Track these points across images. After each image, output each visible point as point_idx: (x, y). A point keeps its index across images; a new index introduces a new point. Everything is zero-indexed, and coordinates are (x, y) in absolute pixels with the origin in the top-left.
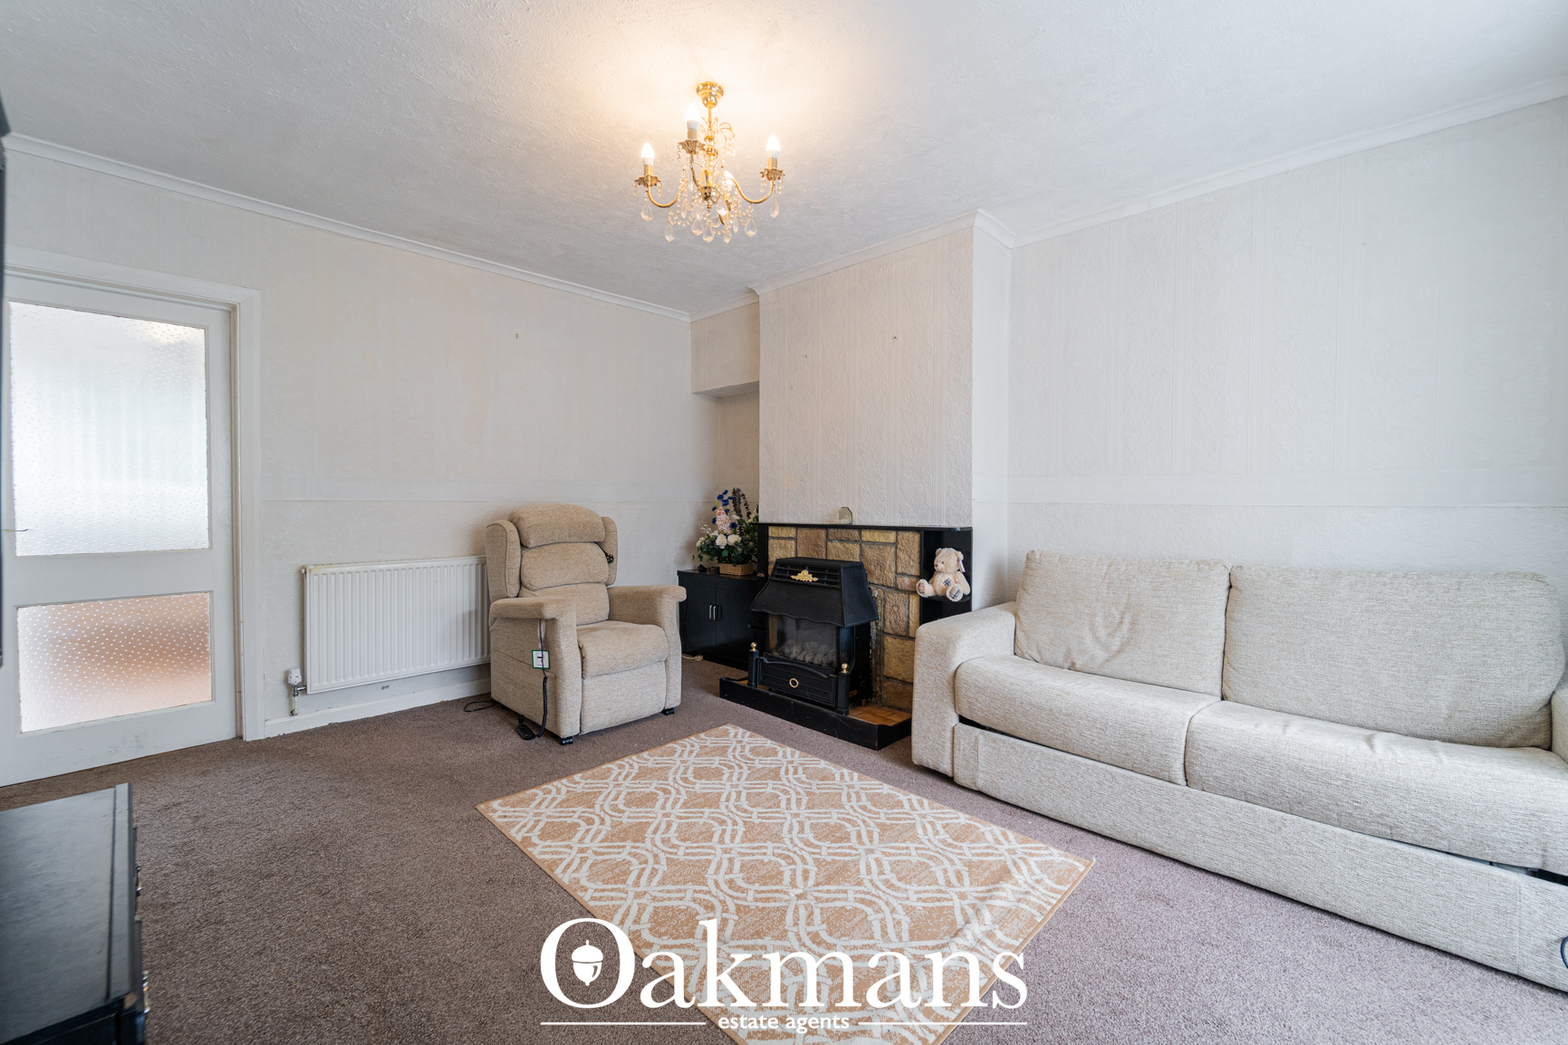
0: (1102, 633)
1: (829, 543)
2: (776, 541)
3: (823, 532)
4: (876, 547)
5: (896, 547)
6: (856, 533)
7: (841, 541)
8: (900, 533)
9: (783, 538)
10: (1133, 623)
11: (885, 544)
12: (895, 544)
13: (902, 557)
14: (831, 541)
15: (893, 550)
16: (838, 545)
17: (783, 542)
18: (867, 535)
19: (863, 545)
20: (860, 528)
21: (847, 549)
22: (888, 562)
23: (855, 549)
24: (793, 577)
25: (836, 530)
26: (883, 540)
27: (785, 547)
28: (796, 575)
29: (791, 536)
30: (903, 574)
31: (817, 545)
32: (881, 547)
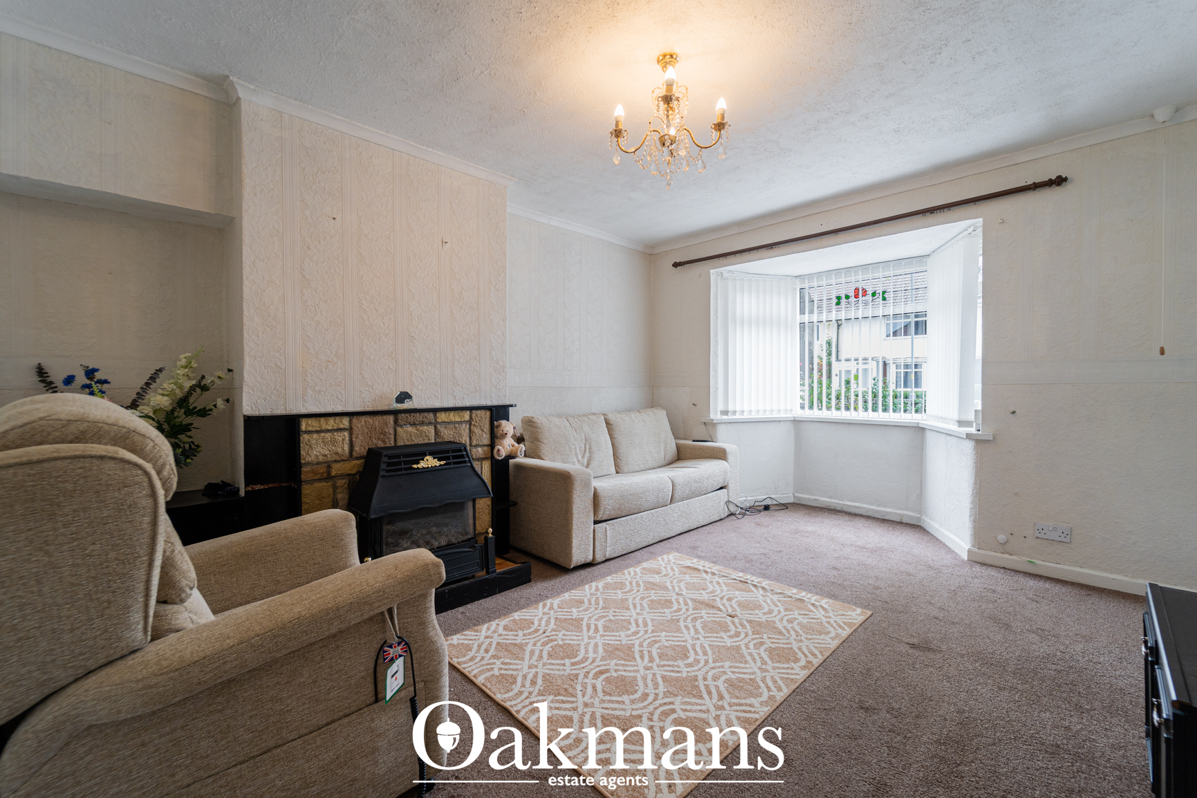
0: (580, 458)
1: (399, 429)
2: (315, 436)
3: (391, 419)
4: (452, 426)
5: (470, 425)
6: (431, 415)
7: (413, 424)
8: (473, 411)
9: (328, 431)
10: (590, 448)
11: (461, 423)
12: (470, 422)
13: (476, 431)
14: (401, 426)
15: (468, 426)
16: (410, 429)
17: (328, 435)
18: (442, 417)
19: (438, 426)
20: (435, 411)
21: (421, 432)
22: (464, 438)
23: (430, 430)
24: (415, 466)
25: (407, 415)
26: (458, 419)
27: (334, 442)
28: (418, 463)
29: (342, 426)
30: (477, 446)
31: (384, 434)
32: (457, 425)
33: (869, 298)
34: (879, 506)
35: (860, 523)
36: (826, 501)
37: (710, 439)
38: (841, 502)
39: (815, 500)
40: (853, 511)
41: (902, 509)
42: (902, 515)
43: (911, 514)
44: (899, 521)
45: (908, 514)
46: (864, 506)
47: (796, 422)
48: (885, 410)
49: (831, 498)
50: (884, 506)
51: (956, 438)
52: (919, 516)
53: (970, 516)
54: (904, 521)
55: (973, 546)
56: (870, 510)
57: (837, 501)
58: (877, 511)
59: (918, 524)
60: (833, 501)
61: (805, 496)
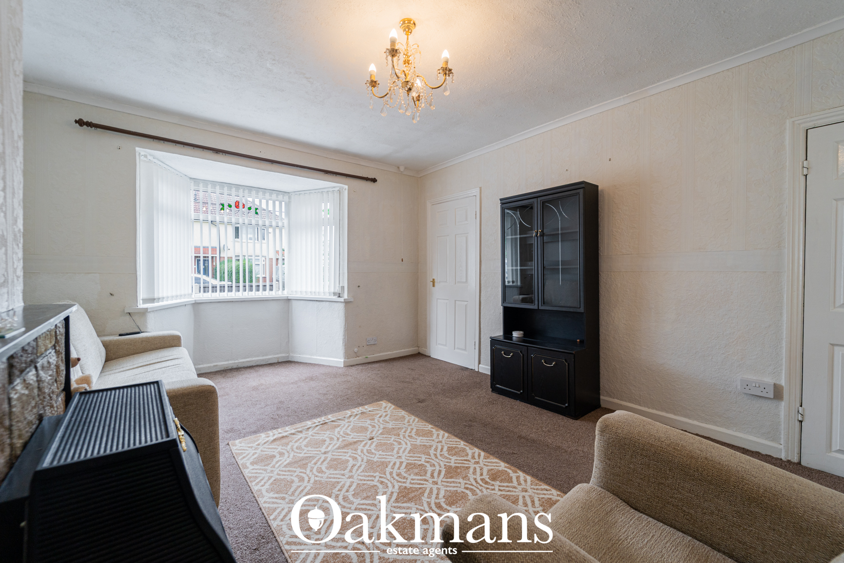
33: (246, 210)
34: (263, 356)
35: (262, 371)
36: (224, 364)
37: (138, 330)
38: (236, 361)
39: (214, 366)
40: (246, 365)
41: (278, 354)
42: (278, 358)
43: (284, 355)
44: (277, 362)
45: (281, 356)
46: (254, 359)
47: (196, 305)
48: (264, 290)
49: (228, 360)
50: (267, 355)
51: (328, 303)
52: (288, 355)
53: (343, 343)
54: (279, 361)
55: (345, 358)
56: (258, 361)
57: (233, 362)
58: (263, 360)
59: (288, 360)
60: (230, 362)
61: (205, 366)
